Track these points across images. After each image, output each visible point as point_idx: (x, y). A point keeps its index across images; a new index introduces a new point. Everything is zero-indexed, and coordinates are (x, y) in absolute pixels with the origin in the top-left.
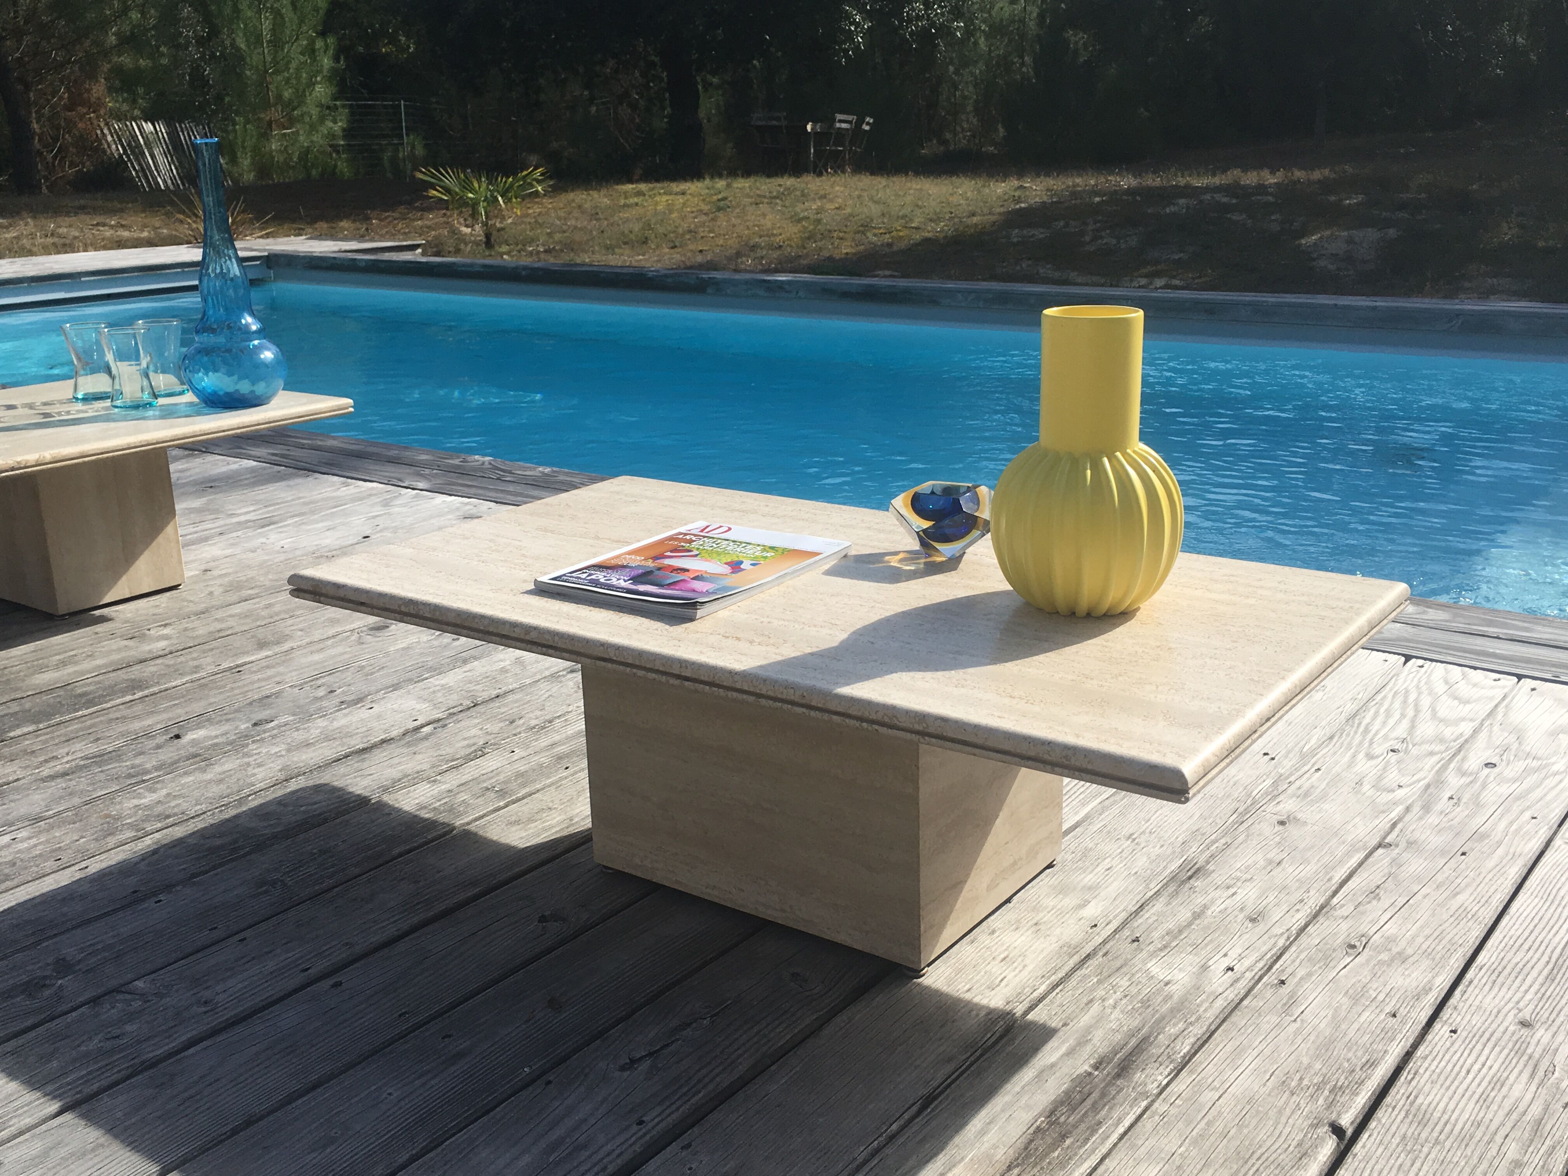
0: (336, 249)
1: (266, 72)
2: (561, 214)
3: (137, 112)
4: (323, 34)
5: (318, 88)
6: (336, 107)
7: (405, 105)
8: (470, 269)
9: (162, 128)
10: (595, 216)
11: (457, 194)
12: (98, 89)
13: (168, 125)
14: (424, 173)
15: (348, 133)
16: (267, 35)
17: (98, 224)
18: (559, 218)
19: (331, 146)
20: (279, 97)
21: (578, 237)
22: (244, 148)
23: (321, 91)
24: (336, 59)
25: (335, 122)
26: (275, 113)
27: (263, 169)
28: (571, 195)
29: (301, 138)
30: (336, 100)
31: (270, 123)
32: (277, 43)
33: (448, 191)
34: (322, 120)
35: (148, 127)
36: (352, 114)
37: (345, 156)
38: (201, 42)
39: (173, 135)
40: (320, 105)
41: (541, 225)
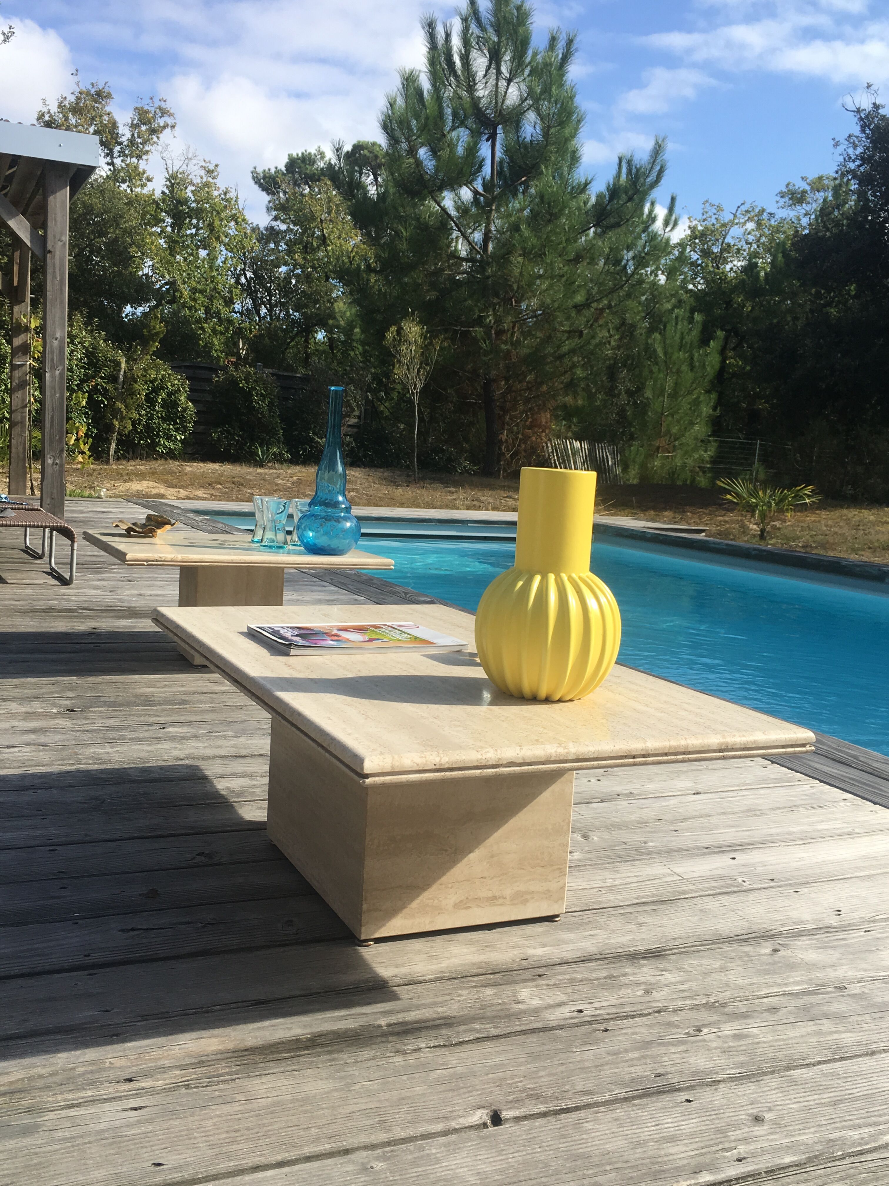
0: (642, 525)
1: (662, 414)
2: (830, 522)
3: (570, 434)
4: (708, 392)
5: (697, 428)
6: (709, 441)
7: (760, 444)
8: (717, 546)
9: (585, 445)
10: (857, 527)
11: (744, 499)
12: (545, 417)
13: (590, 444)
14: (723, 482)
15: (714, 461)
16: (668, 390)
17: (507, 497)
18: (826, 526)
19: (699, 467)
20: (668, 432)
21: (831, 540)
22: (634, 462)
23: (700, 429)
24: (715, 409)
25: (706, 451)
26: (662, 442)
27: (644, 478)
28: (845, 511)
29: (677, 460)
30: (709, 436)
31: (658, 448)
32: (674, 396)
33: (738, 495)
34: (695, 449)
35: (577, 444)
36: (720, 447)
37: (710, 475)
38: (630, 393)
39: (592, 450)
40: (696, 439)
41: (810, 529)
